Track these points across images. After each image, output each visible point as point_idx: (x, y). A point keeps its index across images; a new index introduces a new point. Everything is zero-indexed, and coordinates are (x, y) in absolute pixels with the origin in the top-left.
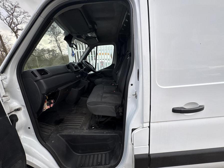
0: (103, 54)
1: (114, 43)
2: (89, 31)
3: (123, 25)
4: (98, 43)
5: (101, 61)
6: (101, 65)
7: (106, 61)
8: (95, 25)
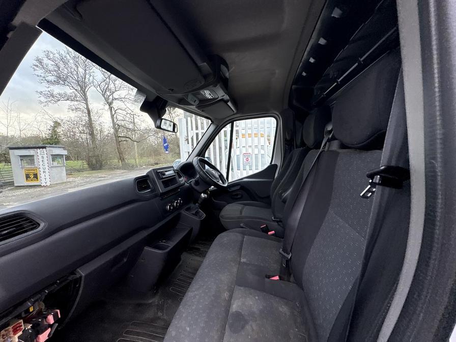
0: (250, 135)
1: (275, 112)
2: (203, 83)
3: (307, 61)
4: (236, 114)
5: (244, 151)
6: (245, 160)
7: (256, 151)
8: (223, 68)
